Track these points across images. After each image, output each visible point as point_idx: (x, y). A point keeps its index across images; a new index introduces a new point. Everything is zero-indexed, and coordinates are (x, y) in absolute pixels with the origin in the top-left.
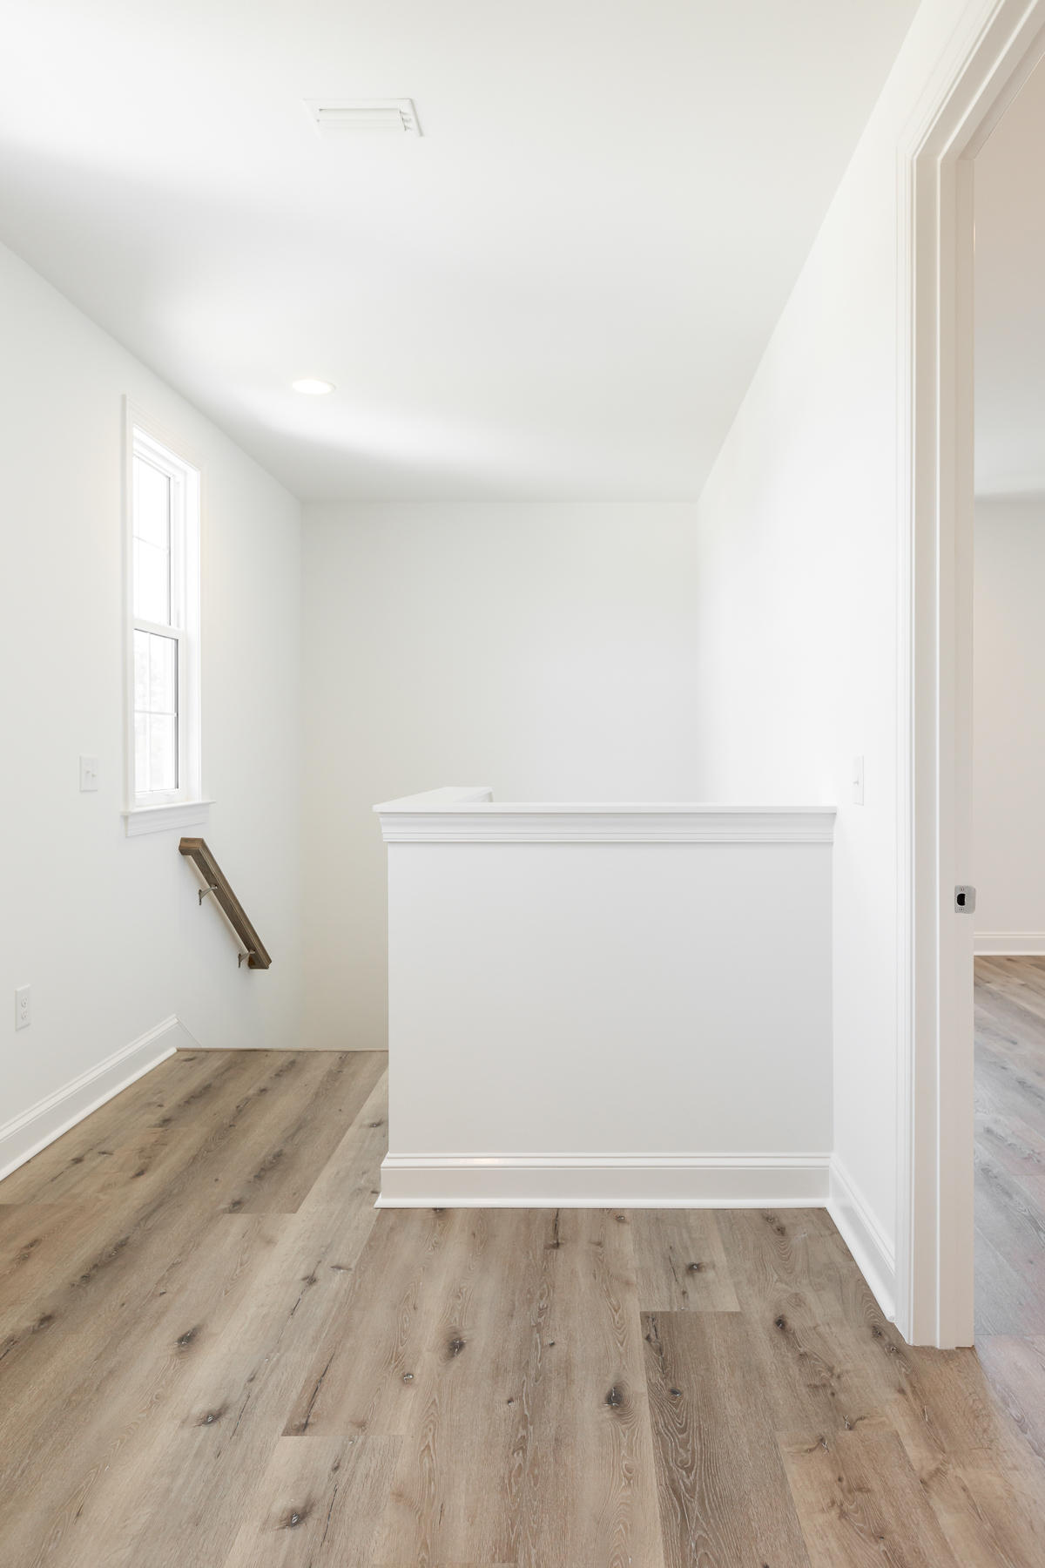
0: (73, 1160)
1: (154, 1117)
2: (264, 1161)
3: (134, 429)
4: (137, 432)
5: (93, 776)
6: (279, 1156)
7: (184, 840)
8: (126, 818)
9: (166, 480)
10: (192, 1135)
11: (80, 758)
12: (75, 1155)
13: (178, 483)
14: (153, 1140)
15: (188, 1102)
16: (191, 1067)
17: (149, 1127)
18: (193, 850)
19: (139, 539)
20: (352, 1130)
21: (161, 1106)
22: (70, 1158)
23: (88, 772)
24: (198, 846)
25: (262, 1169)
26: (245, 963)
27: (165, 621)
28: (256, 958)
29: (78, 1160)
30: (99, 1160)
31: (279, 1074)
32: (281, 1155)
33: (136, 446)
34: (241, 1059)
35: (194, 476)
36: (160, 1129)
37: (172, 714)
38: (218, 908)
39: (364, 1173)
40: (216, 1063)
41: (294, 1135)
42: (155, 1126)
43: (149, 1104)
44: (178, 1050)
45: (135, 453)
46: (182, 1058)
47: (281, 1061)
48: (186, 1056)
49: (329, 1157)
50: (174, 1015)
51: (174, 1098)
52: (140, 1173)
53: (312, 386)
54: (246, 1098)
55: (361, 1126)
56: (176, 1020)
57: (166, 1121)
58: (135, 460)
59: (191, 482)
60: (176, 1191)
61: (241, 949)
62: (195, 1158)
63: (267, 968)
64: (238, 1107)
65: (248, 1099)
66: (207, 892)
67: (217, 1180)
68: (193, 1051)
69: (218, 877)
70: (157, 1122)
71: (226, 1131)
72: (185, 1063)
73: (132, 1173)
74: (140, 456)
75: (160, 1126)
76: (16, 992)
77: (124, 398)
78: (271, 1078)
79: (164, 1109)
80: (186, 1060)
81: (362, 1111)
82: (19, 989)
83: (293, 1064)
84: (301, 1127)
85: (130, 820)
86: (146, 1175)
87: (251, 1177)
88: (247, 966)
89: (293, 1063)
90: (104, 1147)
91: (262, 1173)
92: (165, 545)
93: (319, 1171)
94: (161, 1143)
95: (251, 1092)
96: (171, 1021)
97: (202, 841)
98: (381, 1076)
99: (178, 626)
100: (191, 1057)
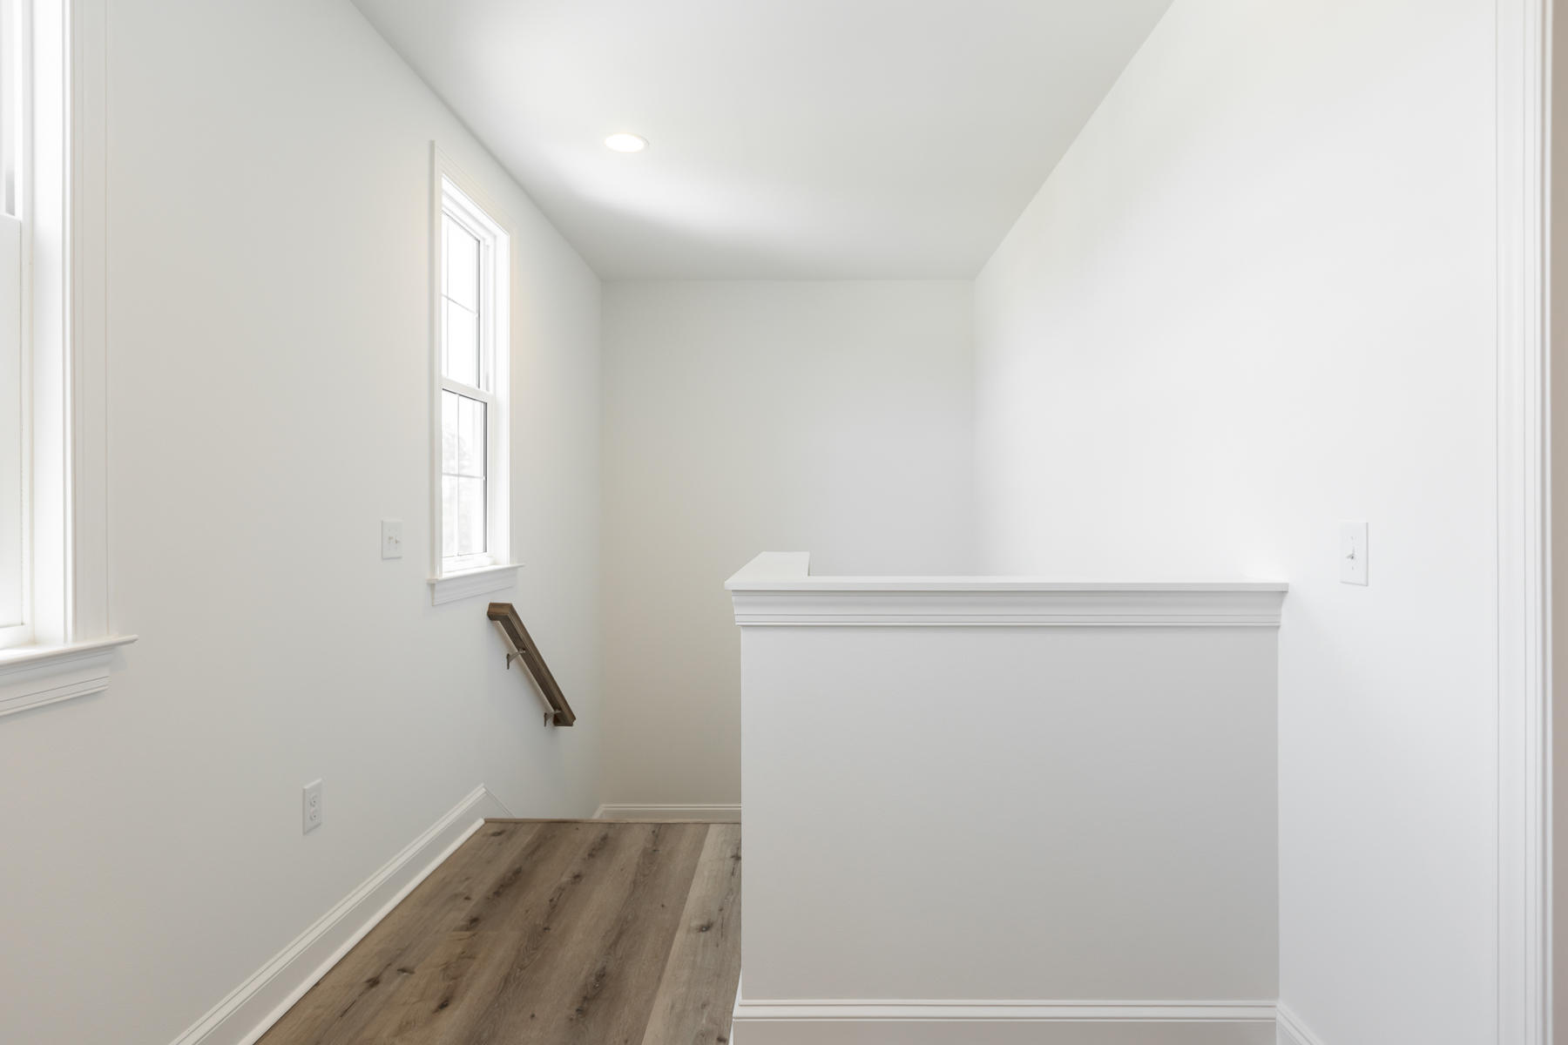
0: (369, 981)
1: (460, 916)
2: (586, 985)
3: (443, 179)
4: (446, 185)
5: (397, 542)
6: (601, 976)
7: (492, 605)
8: (432, 586)
9: (476, 242)
10: (502, 944)
11: (382, 522)
12: (369, 975)
13: (488, 246)
14: (459, 950)
15: (497, 894)
16: (500, 844)
17: (454, 930)
18: (503, 616)
19: (449, 299)
20: (680, 936)
21: (467, 898)
22: (365, 979)
23: (390, 538)
24: (506, 611)
25: (585, 998)
26: (550, 721)
27: (474, 384)
28: (560, 715)
29: (374, 982)
30: (399, 979)
31: (592, 854)
32: (604, 975)
33: (445, 201)
34: (550, 832)
35: (504, 239)
36: (468, 933)
37: (480, 478)
38: (526, 670)
39: (704, 1006)
40: (524, 839)
41: (615, 943)
42: (462, 929)
43: (456, 896)
44: (487, 821)
45: (443, 209)
46: (491, 831)
47: (592, 836)
48: (495, 828)
49: (659, 979)
50: (482, 785)
51: (482, 889)
52: (443, 1005)
53: (626, 143)
54: (560, 888)
55: (689, 931)
56: (484, 790)
57: (474, 921)
58: (444, 218)
59: (501, 246)
60: (485, 1035)
61: (546, 708)
62: (506, 980)
63: (571, 725)
64: (551, 900)
65: (561, 889)
66: (515, 656)
67: (533, 1016)
68: (501, 822)
69: (525, 640)
70: (463, 923)
71: (540, 938)
72: (493, 838)
73: (434, 1004)
74: (448, 212)
75: (468, 929)
76: (304, 790)
77: (432, 145)
78: (585, 859)
79: (472, 903)
80: (495, 834)
81: (686, 906)
82: (306, 787)
83: (605, 840)
84: (622, 933)
85: (437, 587)
86: (450, 1007)
87: (573, 1012)
88: (552, 724)
89: (605, 838)
90: (406, 961)
91: (585, 1005)
92: (475, 309)
93: (650, 1001)
94: (468, 956)
95: (565, 879)
96: (479, 792)
97: (510, 607)
98: (699, 857)
99: (487, 389)
100: (500, 830)
